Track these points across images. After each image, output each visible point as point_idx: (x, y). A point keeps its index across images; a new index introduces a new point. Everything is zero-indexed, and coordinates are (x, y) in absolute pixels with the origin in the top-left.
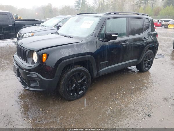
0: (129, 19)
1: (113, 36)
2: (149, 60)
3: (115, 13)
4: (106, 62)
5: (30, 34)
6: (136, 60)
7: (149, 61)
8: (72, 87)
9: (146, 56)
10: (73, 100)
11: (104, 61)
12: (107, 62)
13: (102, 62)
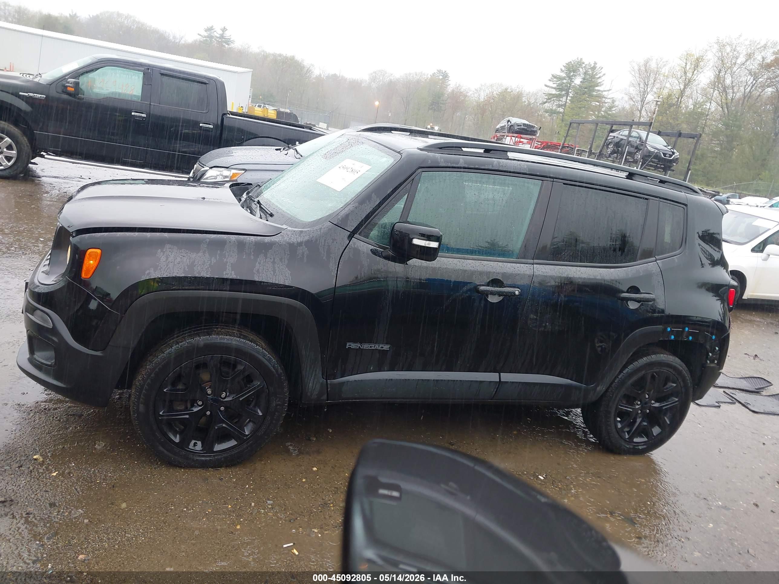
0: (559, 185)
1: (416, 241)
2: (657, 401)
3: (487, 151)
4: (378, 347)
5: (226, 173)
6: (569, 381)
7: (657, 405)
8: (186, 409)
9: (635, 378)
10: (179, 466)
11: (370, 342)
12: (386, 347)
13: (355, 342)
